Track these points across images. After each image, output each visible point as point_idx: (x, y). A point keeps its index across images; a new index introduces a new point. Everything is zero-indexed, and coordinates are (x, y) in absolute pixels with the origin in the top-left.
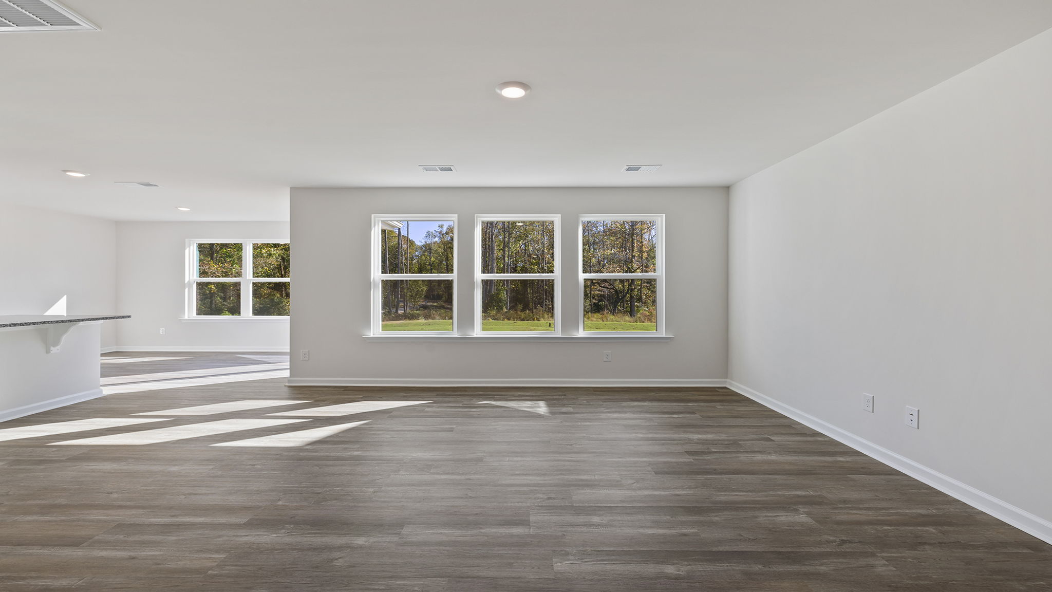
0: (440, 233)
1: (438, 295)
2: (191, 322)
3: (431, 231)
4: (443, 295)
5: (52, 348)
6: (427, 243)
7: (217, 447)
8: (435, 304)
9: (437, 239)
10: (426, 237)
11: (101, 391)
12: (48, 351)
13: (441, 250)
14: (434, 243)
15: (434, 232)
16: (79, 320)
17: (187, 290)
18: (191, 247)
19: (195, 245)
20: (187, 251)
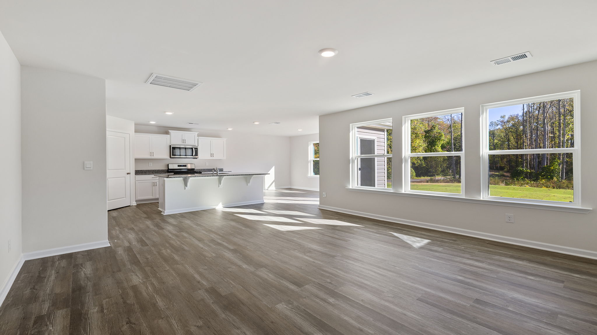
0: (502, 122)
1: (501, 167)
2: (311, 178)
3: (494, 121)
4: (505, 166)
5: (248, 184)
6: (491, 130)
7: (266, 226)
8: (497, 173)
9: (499, 127)
10: (490, 126)
11: (264, 201)
12: (247, 185)
13: (503, 135)
14: (498, 130)
15: (497, 122)
16: (253, 175)
17: (309, 164)
18: (311, 146)
19: (312, 144)
20: (309, 147)
